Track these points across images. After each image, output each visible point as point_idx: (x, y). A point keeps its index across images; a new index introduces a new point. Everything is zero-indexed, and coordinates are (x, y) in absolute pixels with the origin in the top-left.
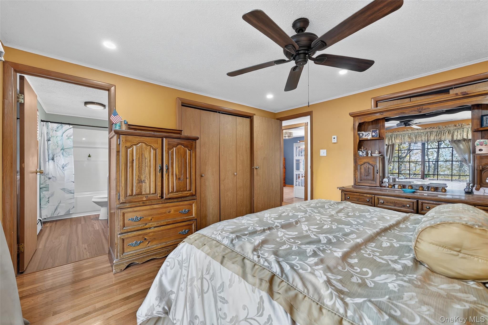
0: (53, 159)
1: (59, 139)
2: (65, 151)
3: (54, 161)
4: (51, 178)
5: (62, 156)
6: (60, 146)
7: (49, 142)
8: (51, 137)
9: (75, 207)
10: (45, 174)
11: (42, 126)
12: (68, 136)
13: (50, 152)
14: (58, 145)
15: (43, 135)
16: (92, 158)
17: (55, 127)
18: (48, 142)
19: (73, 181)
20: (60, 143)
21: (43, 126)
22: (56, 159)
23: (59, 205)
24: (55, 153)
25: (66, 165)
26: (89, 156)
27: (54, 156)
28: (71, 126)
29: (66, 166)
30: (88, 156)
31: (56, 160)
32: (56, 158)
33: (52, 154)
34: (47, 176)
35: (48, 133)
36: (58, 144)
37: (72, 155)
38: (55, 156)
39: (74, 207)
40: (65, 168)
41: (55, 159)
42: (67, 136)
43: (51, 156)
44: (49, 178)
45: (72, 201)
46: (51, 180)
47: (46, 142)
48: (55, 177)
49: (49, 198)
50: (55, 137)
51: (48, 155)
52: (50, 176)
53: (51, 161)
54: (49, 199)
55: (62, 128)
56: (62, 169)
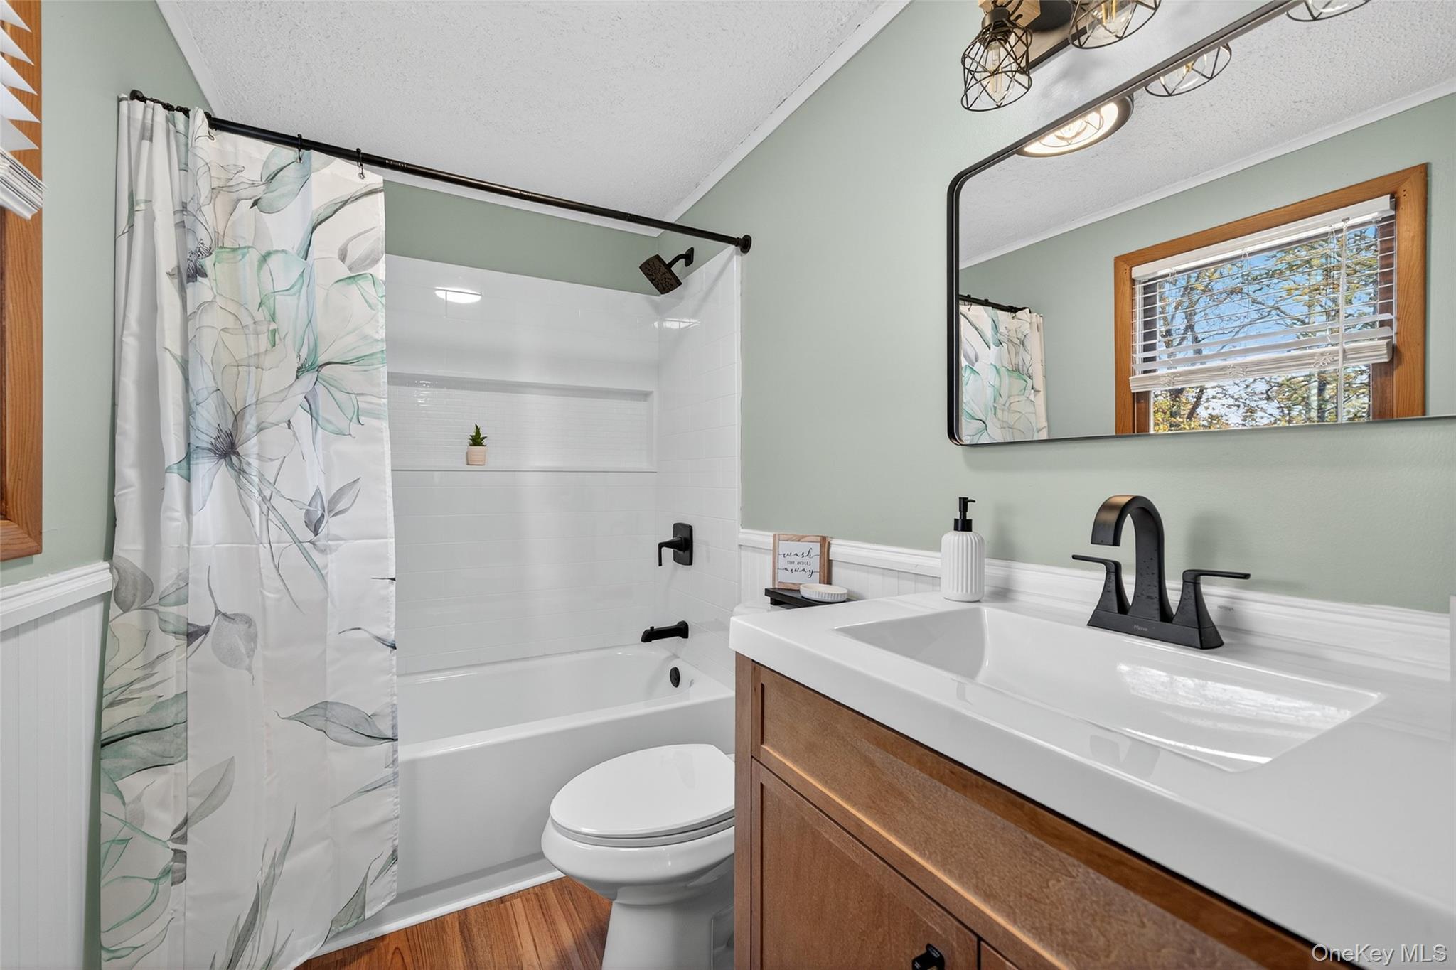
0: (228, 449)
1: (282, 273)
2: (328, 385)
3: (241, 471)
4: (206, 630)
5: (302, 420)
6: (289, 340)
7: (202, 290)
8: (207, 243)
9: (399, 853)
10: (154, 599)
11: (136, 135)
12: (354, 254)
13: (203, 380)
14: (274, 332)
15: (139, 217)
16: (492, 453)
17: (254, 173)
18: (190, 288)
19: (389, 632)
20: (288, 307)
21: (142, 137)
22: (260, 443)
23: (272, 879)
24: (251, 400)
25: (335, 500)
26: (477, 440)
27: (238, 417)
28: (375, 177)
29: (333, 507)
30: (468, 441)
31: (260, 457)
32: (254, 440)
33: (223, 403)
34: (161, 609)
35: (184, 207)
36: (273, 318)
37: (377, 417)
38: (250, 424)
39: (394, 858)
40: (331, 526)
41: (250, 448)
42: (343, 257)
43: (208, 422)
44: (193, 634)
45: (386, 804)
46: (205, 645)
47: (168, 290)
48: (249, 621)
49: (181, 834)
50: (254, 256)
51: (189, 412)
52: (200, 614)
53: (205, 467)
54: (183, 839)
55: (305, 180)
56: (311, 536)
